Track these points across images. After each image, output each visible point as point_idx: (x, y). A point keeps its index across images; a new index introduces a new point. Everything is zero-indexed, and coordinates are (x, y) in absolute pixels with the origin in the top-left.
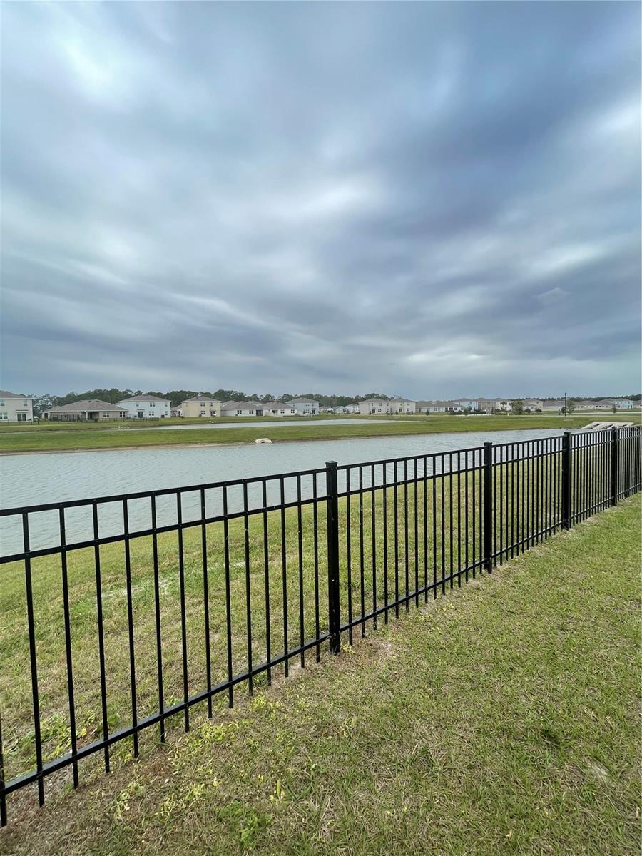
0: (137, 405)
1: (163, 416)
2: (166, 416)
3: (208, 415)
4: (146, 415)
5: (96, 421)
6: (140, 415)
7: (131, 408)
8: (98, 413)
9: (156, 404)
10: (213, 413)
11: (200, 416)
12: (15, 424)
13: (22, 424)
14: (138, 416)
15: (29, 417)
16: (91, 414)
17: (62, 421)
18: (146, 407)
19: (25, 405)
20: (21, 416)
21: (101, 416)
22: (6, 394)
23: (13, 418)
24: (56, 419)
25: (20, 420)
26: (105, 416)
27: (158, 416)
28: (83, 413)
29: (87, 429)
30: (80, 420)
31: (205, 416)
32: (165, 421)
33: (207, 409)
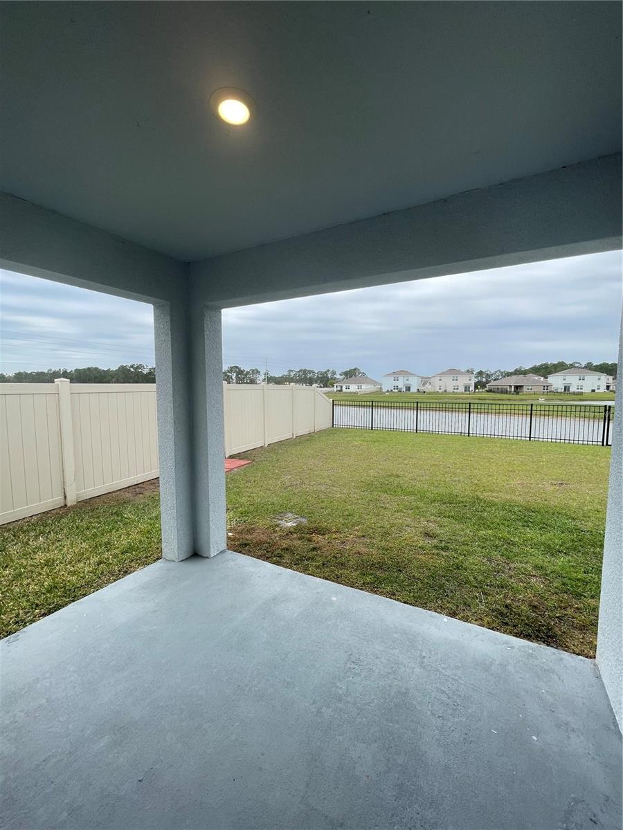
0: (564, 379)
1: (594, 391)
2: (596, 391)
4: (573, 389)
5: (518, 393)
6: (567, 388)
7: (557, 381)
9: (587, 378)
12: (463, 393)
13: (467, 394)
14: (563, 390)
15: (472, 388)
16: (517, 387)
17: (494, 392)
18: (573, 381)
19: (470, 380)
20: (467, 388)
21: (525, 389)
22: (458, 372)
23: (462, 389)
24: (490, 391)
25: (465, 391)
26: (528, 389)
27: (587, 390)
28: (511, 386)
29: (509, 400)
30: (506, 392)
32: (592, 395)
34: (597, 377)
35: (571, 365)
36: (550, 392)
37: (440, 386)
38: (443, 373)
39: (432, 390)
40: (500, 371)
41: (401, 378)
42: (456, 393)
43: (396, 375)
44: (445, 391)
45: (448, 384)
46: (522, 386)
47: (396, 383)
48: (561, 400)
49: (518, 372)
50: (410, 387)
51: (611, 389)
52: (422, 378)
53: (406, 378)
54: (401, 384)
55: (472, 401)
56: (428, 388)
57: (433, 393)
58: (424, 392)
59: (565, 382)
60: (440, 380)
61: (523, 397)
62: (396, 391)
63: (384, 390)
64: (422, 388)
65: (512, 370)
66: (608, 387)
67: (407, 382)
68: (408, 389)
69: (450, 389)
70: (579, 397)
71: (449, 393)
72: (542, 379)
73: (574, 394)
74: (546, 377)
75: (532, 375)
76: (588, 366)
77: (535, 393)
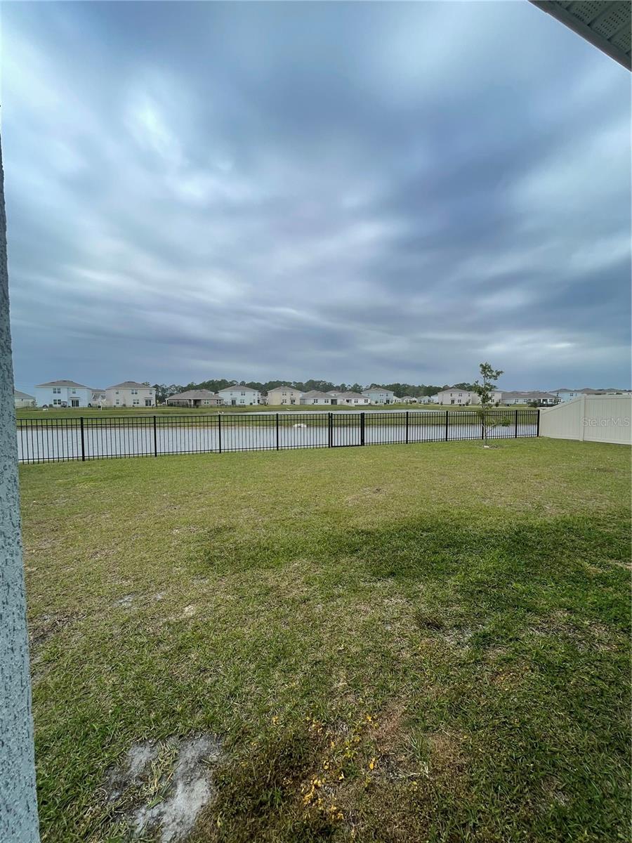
1: (251, 404)
2: (253, 404)
3: (288, 403)
4: (238, 403)
5: (197, 407)
6: (233, 402)
7: (226, 396)
9: (245, 393)
10: (293, 401)
11: (283, 403)
12: (142, 408)
13: (148, 408)
14: (231, 403)
15: (153, 402)
16: (196, 401)
17: (175, 406)
18: (237, 396)
19: (151, 394)
20: (148, 402)
21: (203, 403)
22: (137, 386)
23: (142, 403)
24: (171, 405)
25: (147, 405)
26: (205, 403)
27: (247, 403)
28: (190, 400)
29: (192, 413)
30: (187, 406)
31: (286, 404)
32: (251, 407)
33: (288, 398)
34: (252, 393)
35: (231, 382)
36: (223, 405)
37: (117, 400)
38: (120, 386)
39: (108, 405)
40: (174, 385)
41: (64, 391)
42: (138, 408)
43: (56, 386)
44: (124, 405)
45: (127, 398)
46: (200, 400)
47: (57, 397)
48: (232, 412)
49: (191, 387)
50: (77, 402)
52: (93, 390)
53: (72, 390)
54: (65, 396)
55: (156, 415)
56: (101, 402)
57: (110, 408)
58: (100, 407)
59: (232, 396)
60: (117, 393)
61: (204, 410)
62: (58, 406)
63: (39, 405)
64: (93, 403)
65: (185, 385)
66: (259, 401)
67: (74, 395)
68: (76, 403)
69: (130, 403)
70: (244, 409)
71: (130, 408)
72: (213, 393)
73: (240, 406)
74: (216, 393)
75: (204, 390)
76: (243, 384)
77: (211, 407)
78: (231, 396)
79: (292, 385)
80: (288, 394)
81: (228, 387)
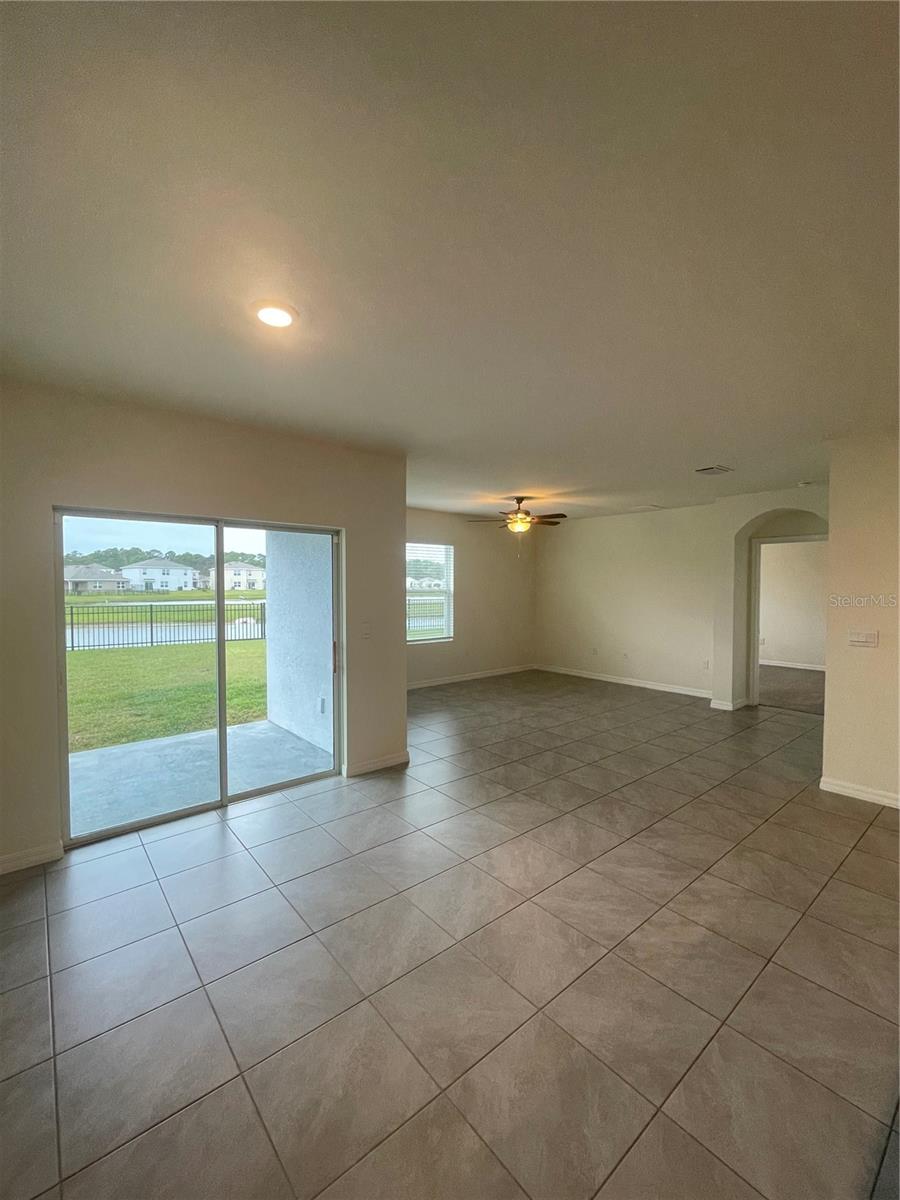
0: (144, 574)
1: (180, 589)
2: (184, 589)
3: (243, 587)
4: (156, 586)
5: (79, 593)
6: (149, 586)
7: (133, 575)
8: (86, 582)
9: (171, 571)
10: (251, 585)
11: (233, 588)
14: (144, 588)
16: (76, 584)
18: (156, 575)
21: (90, 587)
26: (95, 587)
27: (173, 587)
31: (239, 589)
32: (180, 594)
33: (243, 578)
34: (184, 572)
35: (148, 553)
36: (128, 590)
46: (83, 583)
48: (143, 601)
51: (198, 586)
61: (89, 599)
66: (195, 584)
70: (166, 596)
72: (113, 572)
73: (159, 592)
74: (118, 570)
75: (95, 565)
76: (171, 556)
77: (107, 593)
78: (145, 577)
79: (256, 559)
80: (244, 573)
81: (142, 560)
